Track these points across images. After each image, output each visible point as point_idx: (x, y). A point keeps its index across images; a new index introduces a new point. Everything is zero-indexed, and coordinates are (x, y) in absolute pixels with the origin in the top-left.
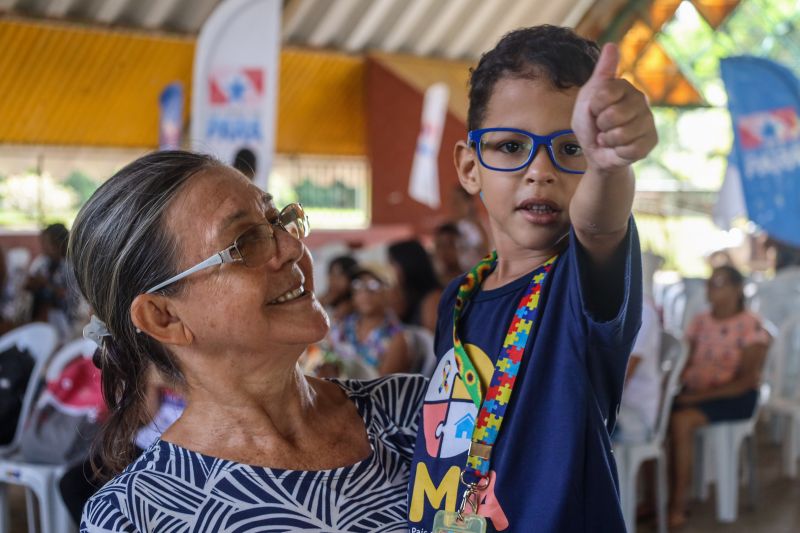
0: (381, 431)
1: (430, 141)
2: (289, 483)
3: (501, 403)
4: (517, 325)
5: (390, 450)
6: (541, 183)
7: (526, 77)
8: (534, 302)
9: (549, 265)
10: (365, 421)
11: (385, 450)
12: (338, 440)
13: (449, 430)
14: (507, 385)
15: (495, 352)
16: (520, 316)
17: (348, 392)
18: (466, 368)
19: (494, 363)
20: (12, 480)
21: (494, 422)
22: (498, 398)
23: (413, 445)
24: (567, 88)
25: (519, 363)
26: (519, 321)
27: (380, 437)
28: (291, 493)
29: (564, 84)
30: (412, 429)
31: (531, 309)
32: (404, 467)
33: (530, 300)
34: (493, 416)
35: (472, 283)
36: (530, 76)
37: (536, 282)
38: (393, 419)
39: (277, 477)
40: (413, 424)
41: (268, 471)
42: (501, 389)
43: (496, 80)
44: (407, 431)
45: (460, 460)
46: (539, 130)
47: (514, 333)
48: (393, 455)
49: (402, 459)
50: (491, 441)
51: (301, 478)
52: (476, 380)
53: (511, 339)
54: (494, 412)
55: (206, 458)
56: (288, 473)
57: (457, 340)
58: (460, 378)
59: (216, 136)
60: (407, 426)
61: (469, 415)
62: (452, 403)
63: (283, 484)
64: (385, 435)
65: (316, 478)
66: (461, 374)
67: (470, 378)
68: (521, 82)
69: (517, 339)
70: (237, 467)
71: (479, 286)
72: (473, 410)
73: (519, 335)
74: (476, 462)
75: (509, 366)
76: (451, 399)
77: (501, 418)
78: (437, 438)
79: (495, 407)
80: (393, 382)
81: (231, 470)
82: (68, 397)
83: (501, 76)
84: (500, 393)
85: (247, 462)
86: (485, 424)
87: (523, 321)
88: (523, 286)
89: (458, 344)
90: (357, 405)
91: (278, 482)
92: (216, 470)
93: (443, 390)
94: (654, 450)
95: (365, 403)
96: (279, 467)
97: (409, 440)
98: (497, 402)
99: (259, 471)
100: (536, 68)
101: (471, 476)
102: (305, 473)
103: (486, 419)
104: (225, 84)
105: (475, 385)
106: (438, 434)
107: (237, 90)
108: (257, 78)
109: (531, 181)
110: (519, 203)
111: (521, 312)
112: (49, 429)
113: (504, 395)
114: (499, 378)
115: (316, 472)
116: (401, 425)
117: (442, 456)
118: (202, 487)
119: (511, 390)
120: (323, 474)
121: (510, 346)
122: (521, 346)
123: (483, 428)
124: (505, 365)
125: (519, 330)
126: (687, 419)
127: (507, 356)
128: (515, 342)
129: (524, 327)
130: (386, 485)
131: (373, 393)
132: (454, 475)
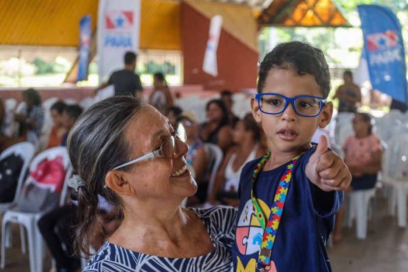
0: (216, 237)
1: (213, 44)
2: (177, 265)
3: (274, 229)
4: (280, 190)
5: (221, 246)
6: (289, 121)
7: (283, 68)
8: (288, 178)
9: (295, 160)
10: (208, 231)
11: (219, 246)
12: (198, 241)
13: (250, 241)
14: (277, 220)
15: (271, 204)
16: (281, 186)
17: (198, 215)
18: (258, 211)
19: (270, 209)
20: (14, 221)
21: (271, 238)
22: (272, 226)
23: (232, 243)
24: (303, 75)
25: (282, 209)
26: (281, 188)
27: (216, 239)
28: (178, 270)
29: (302, 73)
30: (230, 235)
31: (287, 182)
32: (228, 254)
33: (286, 178)
34: (270, 235)
35: (260, 168)
36: (285, 68)
37: (289, 168)
38: (221, 230)
39: (171, 262)
40: (230, 232)
41: (166, 259)
42: (274, 222)
43: (269, 69)
44: (228, 236)
45: (255, 256)
46: (289, 95)
47: (279, 194)
48: (223, 248)
49: (227, 250)
50: (270, 248)
51: (183, 262)
52: (263, 217)
53: (278, 197)
54: (271, 233)
55: (134, 253)
56: (176, 260)
57: (253, 197)
58: (255, 216)
59: (109, 44)
60: (228, 233)
61: (259, 233)
62: (251, 228)
63: (175, 266)
64: (218, 239)
65: (190, 262)
66: (256, 214)
67: (260, 216)
68: (281, 71)
69: (281, 197)
70: (151, 258)
71: (262, 169)
72: (261, 231)
73: (282, 194)
74: (263, 258)
75: (277, 211)
76: (250, 226)
77: (274, 236)
78: (244, 245)
79: (271, 231)
80: (219, 210)
81: (148, 259)
82: (41, 179)
83: (272, 67)
84: (273, 224)
85: (155, 255)
86: (267, 239)
87: (283, 188)
88: (283, 170)
89: (254, 199)
90: (204, 223)
91: (172, 265)
92: (140, 260)
93: (246, 221)
95: (207, 221)
96: (171, 257)
97: (229, 241)
98: (272, 229)
99: (162, 259)
100: (288, 64)
101: (261, 265)
102: (184, 260)
103: (267, 237)
104: (114, 19)
105: (262, 220)
106: (244, 243)
107: (120, 22)
108: (130, 16)
109: (284, 119)
110: (278, 130)
111: (282, 183)
112: (32, 195)
113: (275, 225)
114: (273, 216)
115: (189, 259)
116: (224, 233)
117: (247, 254)
118: (135, 268)
119: (278, 223)
120: (193, 259)
121: (277, 201)
122: (283, 201)
123: (266, 241)
124: (275, 210)
125: (282, 193)
127: (276, 206)
128: (280, 198)
129: (284, 191)
130: (222, 264)
131: (210, 216)
132: (253, 263)
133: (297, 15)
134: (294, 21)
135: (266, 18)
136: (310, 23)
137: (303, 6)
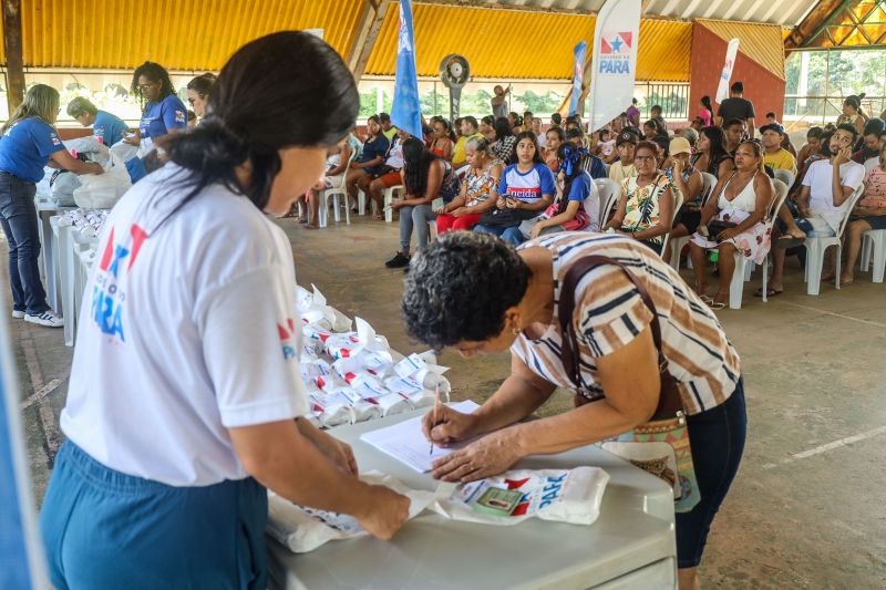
1: (728, 71)
94: (836, 241)
104: (610, 41)
107: (617, 45)
108: (628, 38)
126: (858, 227)
133: (839, 34)
134: (834, 43)
135: (798, 40)
136: (855, 43)
137: (849, 22)
